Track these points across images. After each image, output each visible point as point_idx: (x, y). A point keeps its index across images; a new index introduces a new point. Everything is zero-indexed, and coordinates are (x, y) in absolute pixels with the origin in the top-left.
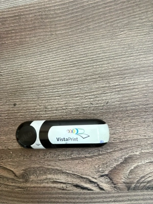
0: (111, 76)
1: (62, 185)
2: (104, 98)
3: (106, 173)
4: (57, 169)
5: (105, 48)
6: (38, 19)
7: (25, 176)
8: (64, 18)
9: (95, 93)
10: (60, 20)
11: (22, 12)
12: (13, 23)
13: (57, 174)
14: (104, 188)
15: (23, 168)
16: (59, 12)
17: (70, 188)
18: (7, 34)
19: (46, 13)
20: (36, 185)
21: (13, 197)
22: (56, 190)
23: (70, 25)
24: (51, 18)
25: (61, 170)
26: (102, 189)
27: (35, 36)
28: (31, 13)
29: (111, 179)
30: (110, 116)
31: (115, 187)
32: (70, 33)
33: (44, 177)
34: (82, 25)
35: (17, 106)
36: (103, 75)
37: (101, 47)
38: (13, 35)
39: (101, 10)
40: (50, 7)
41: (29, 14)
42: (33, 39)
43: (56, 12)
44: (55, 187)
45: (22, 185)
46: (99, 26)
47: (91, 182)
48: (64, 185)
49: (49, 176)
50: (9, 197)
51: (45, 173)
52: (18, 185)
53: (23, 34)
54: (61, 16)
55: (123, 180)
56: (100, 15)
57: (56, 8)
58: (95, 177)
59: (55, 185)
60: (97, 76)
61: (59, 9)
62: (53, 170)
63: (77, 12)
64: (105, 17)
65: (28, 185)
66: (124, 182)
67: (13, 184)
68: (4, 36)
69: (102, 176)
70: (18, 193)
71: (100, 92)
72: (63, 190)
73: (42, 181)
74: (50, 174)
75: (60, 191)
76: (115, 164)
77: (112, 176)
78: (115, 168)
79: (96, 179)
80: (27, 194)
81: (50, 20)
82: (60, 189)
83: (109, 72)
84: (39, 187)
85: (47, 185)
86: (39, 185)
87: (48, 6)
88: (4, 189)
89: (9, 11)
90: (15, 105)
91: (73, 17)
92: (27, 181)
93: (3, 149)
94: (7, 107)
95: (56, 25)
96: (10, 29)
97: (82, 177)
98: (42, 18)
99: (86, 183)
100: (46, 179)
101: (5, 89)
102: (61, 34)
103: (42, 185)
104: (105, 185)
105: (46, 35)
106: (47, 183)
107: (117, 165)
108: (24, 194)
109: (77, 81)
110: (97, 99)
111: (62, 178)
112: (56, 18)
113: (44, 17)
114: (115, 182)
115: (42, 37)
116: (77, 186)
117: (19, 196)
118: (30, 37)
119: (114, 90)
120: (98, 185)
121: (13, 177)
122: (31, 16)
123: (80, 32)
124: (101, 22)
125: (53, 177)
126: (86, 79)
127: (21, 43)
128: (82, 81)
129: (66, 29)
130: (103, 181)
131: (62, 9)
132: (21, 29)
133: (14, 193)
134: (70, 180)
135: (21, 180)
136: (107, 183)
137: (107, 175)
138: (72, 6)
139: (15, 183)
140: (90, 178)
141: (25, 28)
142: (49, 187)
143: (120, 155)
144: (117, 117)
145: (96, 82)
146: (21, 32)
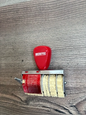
0: (81, 48)
1: (48, 109)
2: (76, 61)
3: (74, 105)
4: (45, 100)
5: (78, 30)
6: (38, 10)
7: (27, 102)
8: (54, 10)
9: (71, 57)
10: (51, 12)
11: (29, 5)
12: (23, 12)
13: (45, 102)
14: (72, 113)
15: (26, 97)
16: (51, 6)
17: (52, 111)
18: (19, 18)
19: (43, 6)
20: (33, 107)
21: (20, 112)
22: (44, 111)
23: (57, 15)
24: (46, 10)
25: (48, 101)
26: (71, 113)
27: (36, 21)
28: (34, 7)
29: (77, 109)
30: (79, 72)
31: (78, 113)
32: (57, 20)
33: (38, 103)
34: (65, 15)
35: (24, 61)
36: (76, 47)
37: (76, 30)
38: (23, 19)
39: (77, 6)
40: (46, 3)
41: (33, 7)
42: (34, 22)
43: (49, 6)
44: (44, 110)
45: (25, 106)
46: (75, 16)
47: (65, 109)
48: (49, 109)
49: (41, 103)
50: (18, 112)
51: (38, 101)
52: (23, 106)
53: (29, 19)
54: (52, 9)
55: (84, 110)
56: (77, 10)
57: (49, 3)
58: (68, 106)
59: (44, 108)
60: (72, 47)
61: (51, 4)
62: (43, 100)
63: (62, 7)
64: (79, 11)
65: (29, 106)
66: (84, 111)
67: (20, 105)
68: (17, 20)
69: (72, 106)
70: (23, 110)
71: (74, 57)
72: (48, 111)
73: (37, 105)
74: (41, 102)
75: (47, 112)
76: (80, 100)
77: (77, 107)
78: (80, 103)
79: (68, 107)
80: (28, 111)
81: (45, 11)
82: (47, 111)
83: (80, 46)
84: (35, 108)
85: (39, 108)
86: (34, 107)
87: (44, 2)
88: (15, 107)
89: (21, 5)
90: (23, 61)
91: (59, 10)
92: (28, 104)
93: (15, 86)
94: (18, 62)
95: (48, 14)
96: (21, 15)
97: (59, 106)
98: (40, 10)
99: (62, 109)
100: (39, 104)
101: (17, 51)
102: (51, 20)
103: (36, 108)
104: (73, 111)
105: (43, 20)
106: (40, 106)
107: (81, 101)
108: (26, 111)
109: (60, 50)
110: (72, 61)
111: (48, 105)
112: (49, 10)
113: (41, 9)
114: (79, 110)
115: (40, 21)
116: (56, 110)
117: (23, 112)
118: (33, 21)
119: (82, 57)
120: (69, 111)
121: (20, 101)
122: (34, 8)
123: (64, 20)
124: (77, 14)
125: (43, 104)
126: (66, 49)
127: (27, 25)
128: (63, 49)
129: (54, 17)
130: (72, 109)
131: (53, 4)
132: (28, 16)
133: (21, 110)
134: (52, 106)
135: (25, 103)
136: (75, 110)
137: (74, 106)
138: (59, 3)
139: (21, 104)
140: (64, 107)
141: (30, 16)
142: (40, 109)
143: (83, 95)
144: (83, 73)
145: (71, 51)
146: (28, 18)
